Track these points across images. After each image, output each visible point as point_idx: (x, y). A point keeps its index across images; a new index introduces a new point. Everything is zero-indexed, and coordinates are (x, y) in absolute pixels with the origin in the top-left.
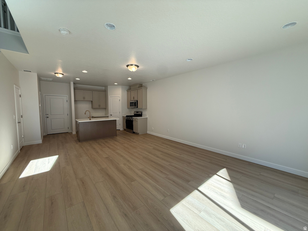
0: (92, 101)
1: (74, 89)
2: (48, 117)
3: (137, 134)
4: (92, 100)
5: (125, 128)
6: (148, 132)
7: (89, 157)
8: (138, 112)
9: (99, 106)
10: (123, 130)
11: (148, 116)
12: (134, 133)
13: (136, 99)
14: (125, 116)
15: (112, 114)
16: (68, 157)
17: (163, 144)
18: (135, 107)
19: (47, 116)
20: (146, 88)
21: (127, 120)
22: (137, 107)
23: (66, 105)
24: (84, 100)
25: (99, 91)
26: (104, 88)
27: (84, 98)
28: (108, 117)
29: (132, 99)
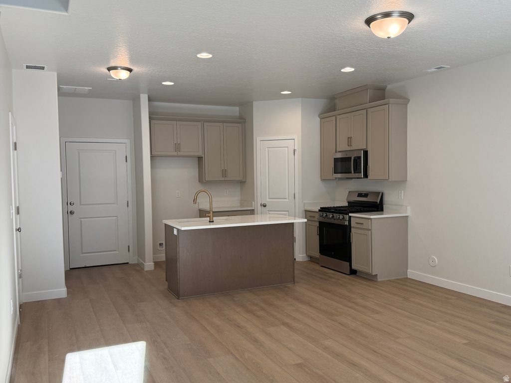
0: (200, 159)
1: (150, 118)
2: (72, 213)
3: (369, 278)
4: (200, 154)
5: (316, 253)
6: (412, 273)
7: (236, 358)
8: (366, 195)
9: (224, 173)
10: (306, 259)
11: (409, 208)
12: (353, 272)
13: (359, 144)
14: (317, 209)
15: (267, 201)
16: (166, 351)
17: (498, 327)
18: (357, 175)
19: (71, 208)
20: (404, 101)
21: (322, 225)
22: (366, 176)
23: (124, 171)
24: (177, 154)
25: (223, 122)
26: (235, 111)
27: (177, 147)
28: (252, 212)
29: (343, 146)
